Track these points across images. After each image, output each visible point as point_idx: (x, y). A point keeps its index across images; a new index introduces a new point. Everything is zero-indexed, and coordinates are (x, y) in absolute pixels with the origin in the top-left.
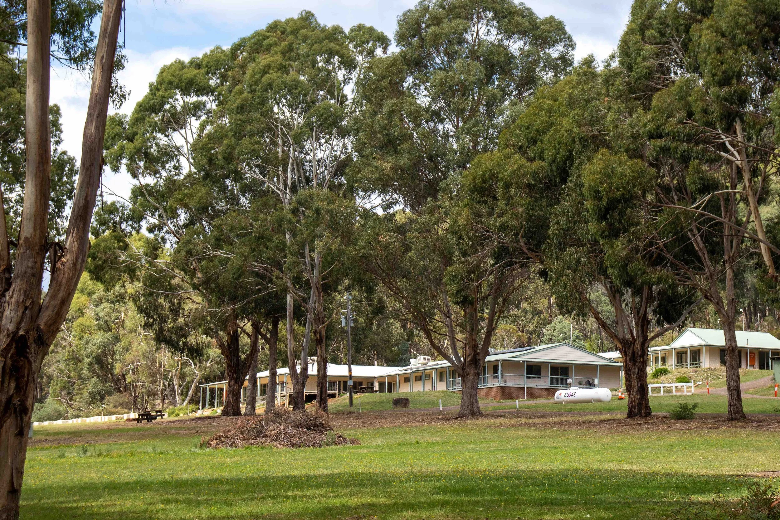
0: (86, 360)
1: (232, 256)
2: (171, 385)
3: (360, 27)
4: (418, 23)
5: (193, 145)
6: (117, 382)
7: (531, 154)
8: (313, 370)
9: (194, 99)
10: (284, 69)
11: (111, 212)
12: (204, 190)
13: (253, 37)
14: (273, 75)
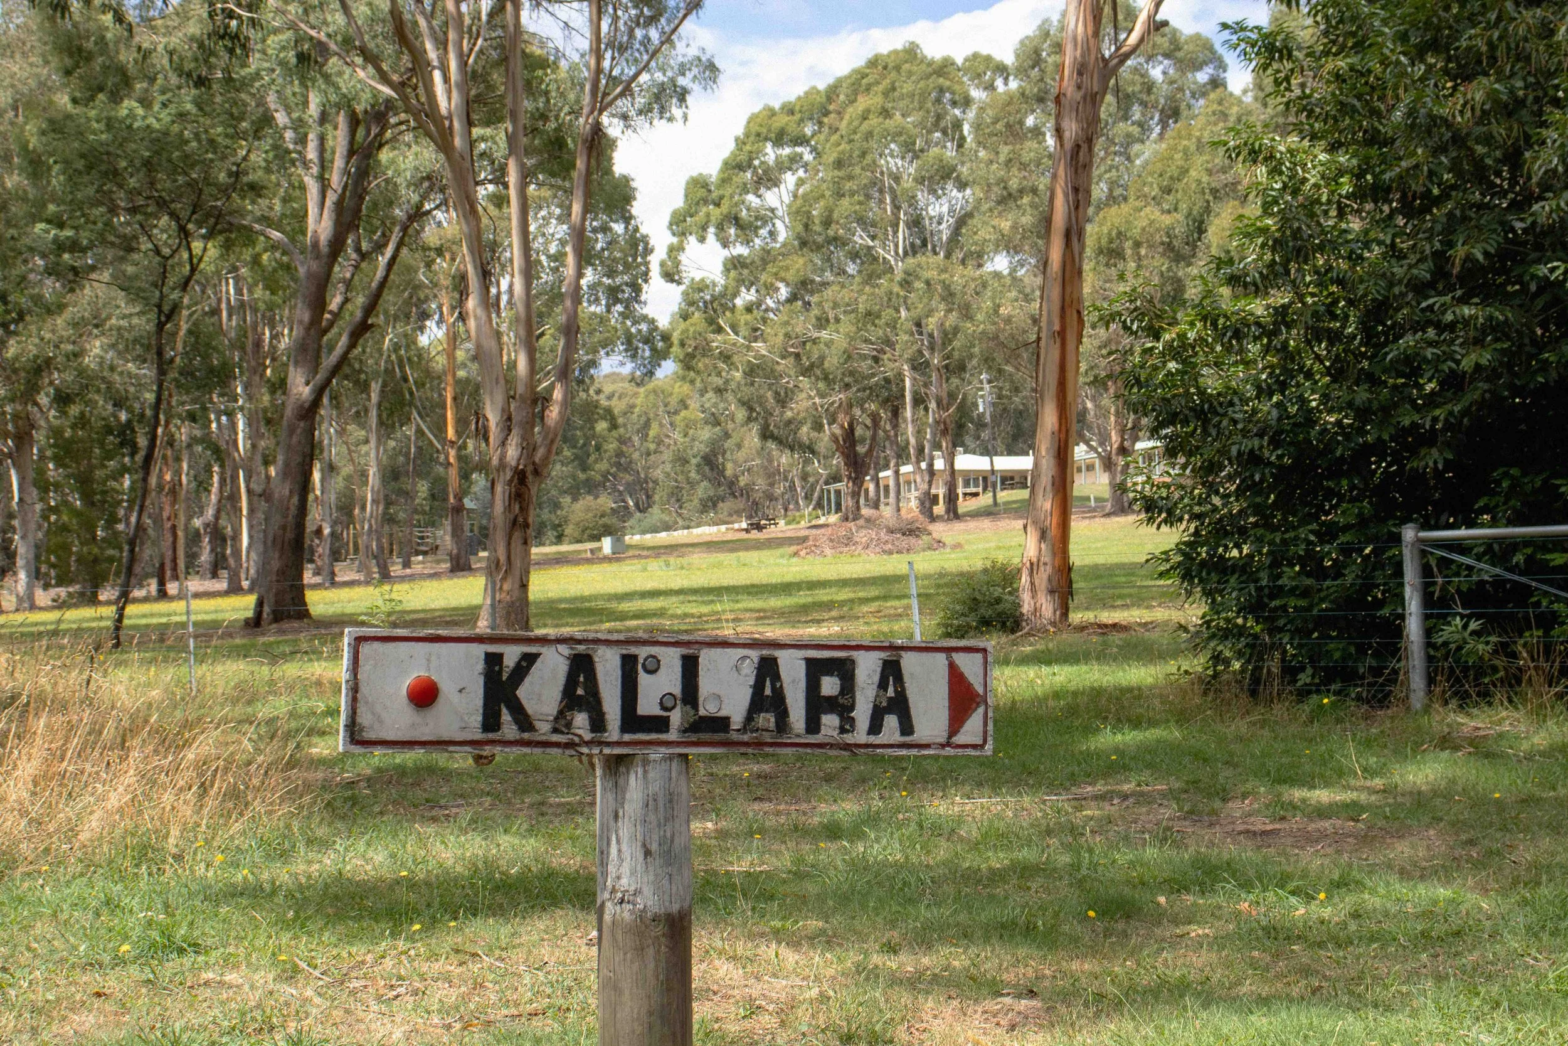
0: (694, 461)
1: (835, 336)
2: (792, 488)
3: (975, 56)
4: (1037, 52)
5: (789, 206)
6: (732, 484)
7: (1166, 207)
8: (939, 464)
9: (787, 151)
10: (886, 113)
11: (701, 290)
12: (801, 261)
13: (849, 77)
14: (874, 121)
